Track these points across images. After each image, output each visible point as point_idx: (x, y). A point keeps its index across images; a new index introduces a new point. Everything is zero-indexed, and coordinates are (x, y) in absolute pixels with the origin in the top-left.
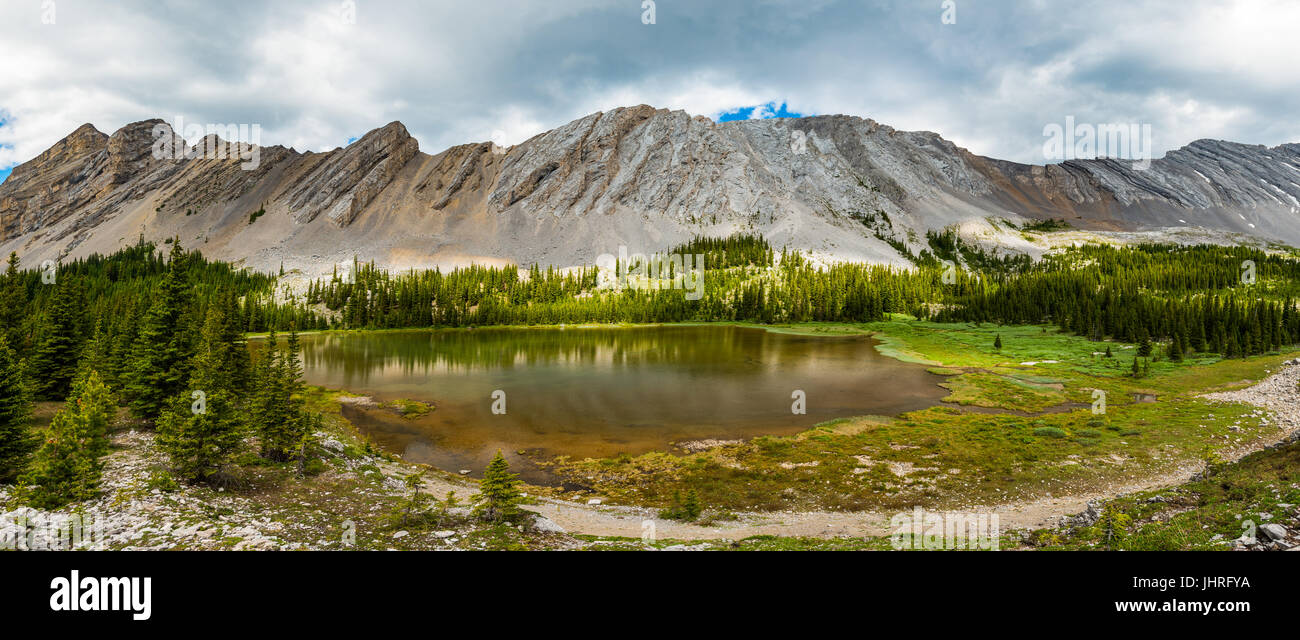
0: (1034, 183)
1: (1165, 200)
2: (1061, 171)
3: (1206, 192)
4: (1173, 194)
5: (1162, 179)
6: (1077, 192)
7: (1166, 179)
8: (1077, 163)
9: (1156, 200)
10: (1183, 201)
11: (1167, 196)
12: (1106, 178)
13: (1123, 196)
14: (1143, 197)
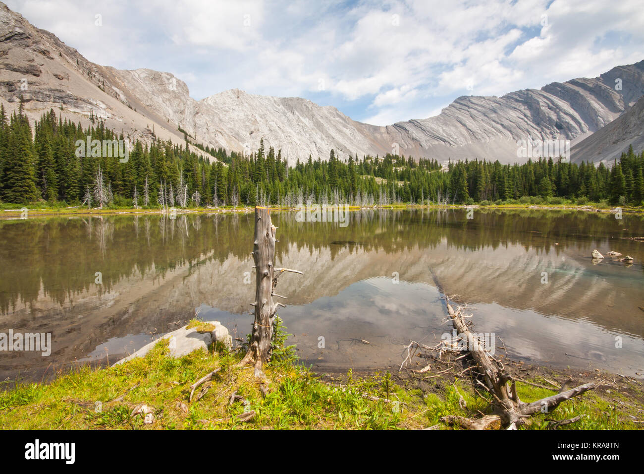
0: (383, 137)
1: (443, 143)
2: (394, 129)
3: (463, 136)
4: (447, 139)
5: (441, 131)
6: (403, 143)
7: (444, 131)
8: (401, 124)
9: (439, 144)
10: (452, 143)
11: (444, 141)
12: (415, 133)
13: (424, 144)
14: (433, 143)
